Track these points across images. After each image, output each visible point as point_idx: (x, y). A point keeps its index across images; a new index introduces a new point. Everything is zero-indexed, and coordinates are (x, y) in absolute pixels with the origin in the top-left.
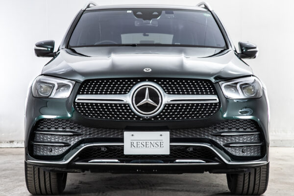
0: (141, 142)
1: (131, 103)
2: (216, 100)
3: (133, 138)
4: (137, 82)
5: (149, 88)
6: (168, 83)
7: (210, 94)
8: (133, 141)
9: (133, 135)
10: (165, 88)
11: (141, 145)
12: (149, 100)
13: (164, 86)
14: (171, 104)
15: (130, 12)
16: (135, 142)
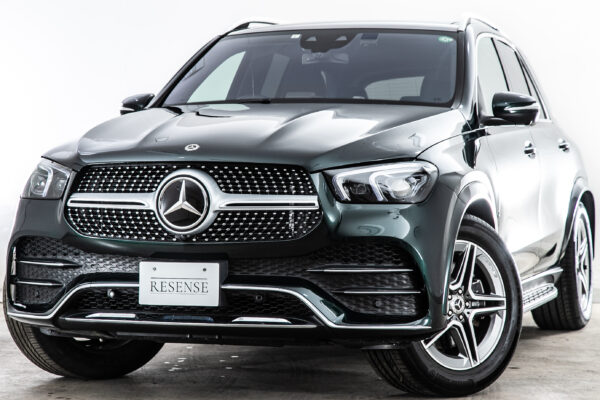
0: (168, 281)
1: (154, 209)
2: (313, 205)
3: (155, 274)
4: (172, 170)
5: (186, 181)
6: (226, 172)
7: (304, 194)
8: (156, 281)
10: (219, 181)
11: (168, 288)
12: (186, 203)
13: (220, 178)
14: (229, 212)
15: (297, 36)
16: (158, 282)
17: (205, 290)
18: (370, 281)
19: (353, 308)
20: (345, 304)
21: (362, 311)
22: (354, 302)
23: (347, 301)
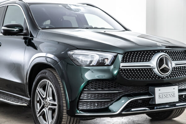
9: (160, 90)
11: (164, 97)
14: (175, 67)
16: (161, 94)
17: (174, 96)
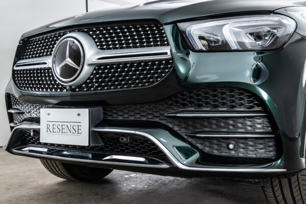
0: (57, 124)
1: (51, 66)
6: (101, 32)
7: (160, 45)
10: (96, 40)
11: (57, 129)
12: (69, 59)
14: (102, 65)
16: (51, 124)
17: (80, 132)
18: (223, 124)
19: (207, 149)
20: (199, 146)
21: (216, 152)
22: (207, 144)
23: (201, 144)
